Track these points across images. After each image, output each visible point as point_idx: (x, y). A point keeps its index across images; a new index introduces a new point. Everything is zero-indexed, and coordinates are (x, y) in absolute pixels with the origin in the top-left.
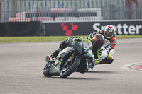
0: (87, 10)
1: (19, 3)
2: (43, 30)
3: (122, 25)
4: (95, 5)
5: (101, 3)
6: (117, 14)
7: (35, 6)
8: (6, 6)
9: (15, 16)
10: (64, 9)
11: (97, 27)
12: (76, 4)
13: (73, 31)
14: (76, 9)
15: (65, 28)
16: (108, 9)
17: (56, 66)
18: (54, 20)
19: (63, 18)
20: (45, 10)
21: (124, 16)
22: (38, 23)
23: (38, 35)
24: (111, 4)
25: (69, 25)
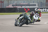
0: (33, 4)
1: (10, 1)
2: (18, 11)
3: (45, 9)
4: (36, 2)
5: (38, 1)
6: (43, 5)
7: (15, 2)
8: (5, 2)
9: (8, 6)
10: (25, 3)
11: (36, 9)
12: (29, 2)
13: (28, 11)
14: (29, 3)
15: (25, 10)
16: (40, 3)
17: (18, 22)
18: (22, 7)
19: (25, 6)
20: (19, 4)
21: (45, 6)
22: (16, 8)
23: (16, 12)
24: (41, 2)
25: (27, 9)
